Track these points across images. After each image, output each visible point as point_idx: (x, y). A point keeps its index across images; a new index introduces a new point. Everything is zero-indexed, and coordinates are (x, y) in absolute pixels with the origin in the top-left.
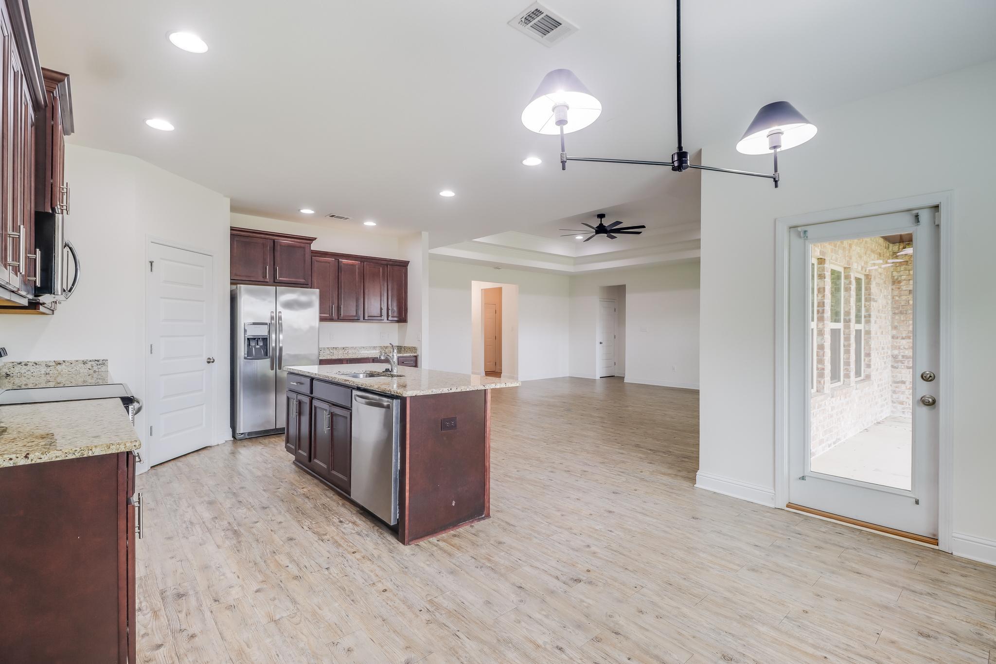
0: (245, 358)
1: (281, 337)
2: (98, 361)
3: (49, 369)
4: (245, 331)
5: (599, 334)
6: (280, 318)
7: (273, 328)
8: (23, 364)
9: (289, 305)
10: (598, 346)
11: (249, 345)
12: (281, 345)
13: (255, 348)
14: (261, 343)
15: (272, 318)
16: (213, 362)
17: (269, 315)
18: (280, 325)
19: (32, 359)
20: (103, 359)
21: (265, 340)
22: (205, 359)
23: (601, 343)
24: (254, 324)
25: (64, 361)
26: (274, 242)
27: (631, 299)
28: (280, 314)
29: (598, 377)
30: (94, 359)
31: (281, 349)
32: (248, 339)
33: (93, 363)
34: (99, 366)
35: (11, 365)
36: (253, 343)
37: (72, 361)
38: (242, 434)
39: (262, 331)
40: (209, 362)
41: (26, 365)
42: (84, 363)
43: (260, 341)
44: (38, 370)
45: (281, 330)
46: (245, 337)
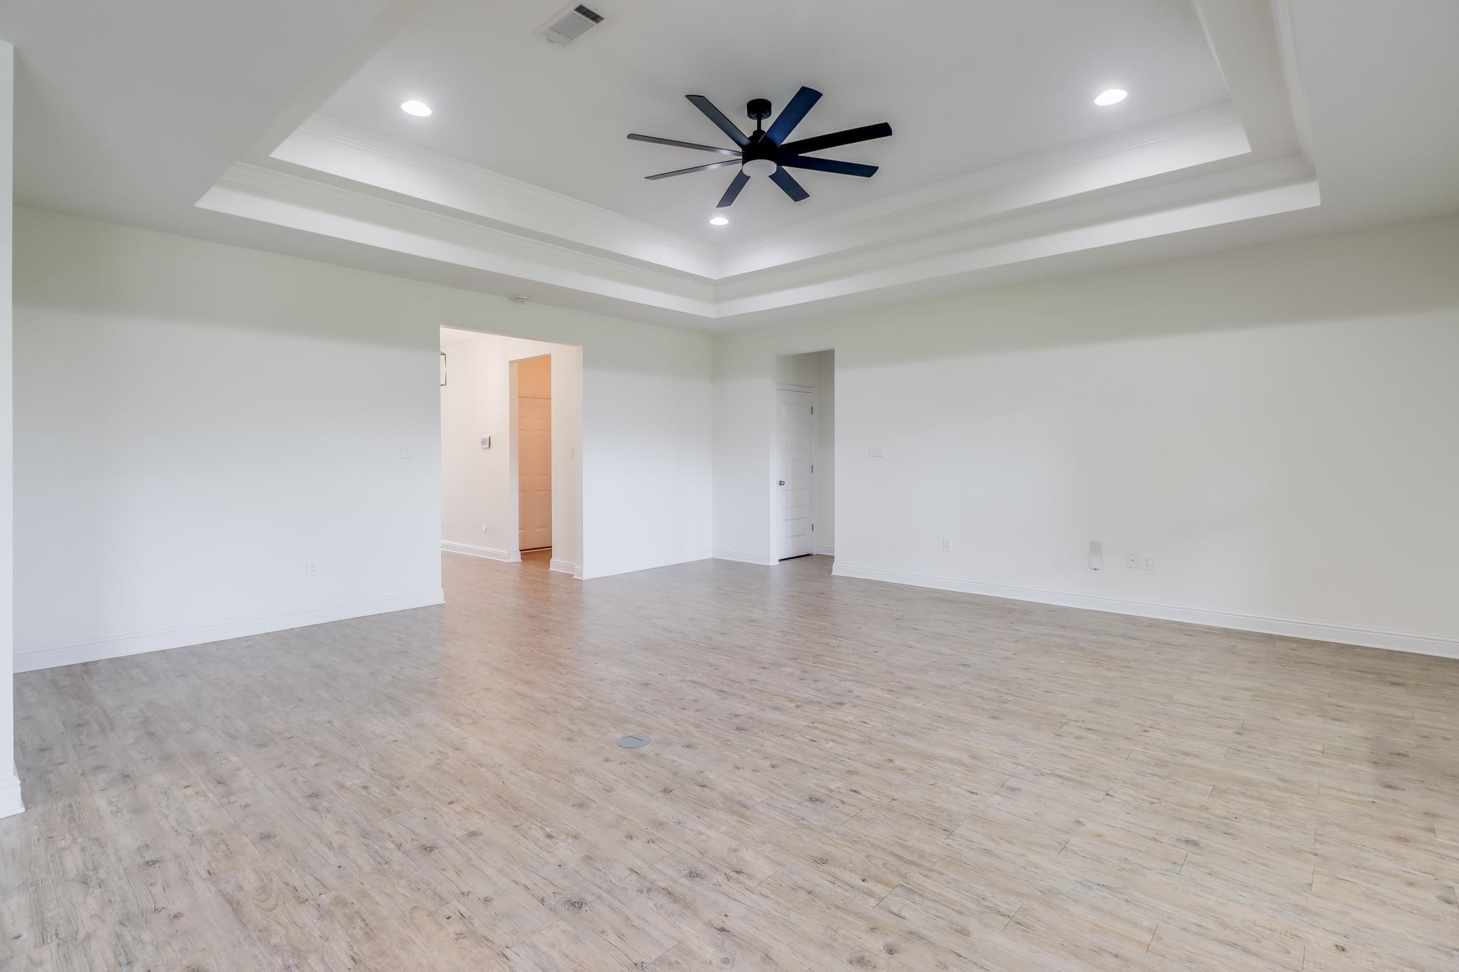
5: (776, 467)
10: (774, 488)
23: (781, 483)
27: (842, 377)
29: (774, 562)
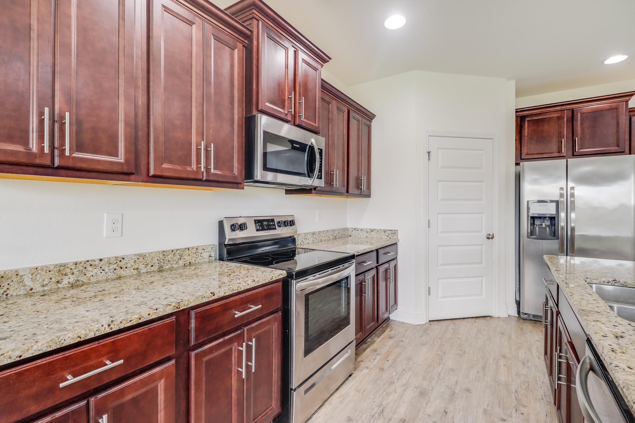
0: (528, 237)
1: (573, 215)
2: (392, 230)
3: (368, 234)
4: (528, 208)
6: (572, 195)
7: (562, 207)
8: (356, 229)
9: (584, 180)
11: (533, 224)
12: (573, 225)
13: (539, 228)
14: (548, 223)
15: (561, 195)
16: (492, 238)
17: (558, 192)
18: (573, 202)
19: (360, 227)
20: (395, 229)
21: (553, 219)
22: (484, 234)
24: (539, 202)
25: (374, 229)
26: (573, 111)
28: (572, 191)
30: (390, 229)
31: (573, 229)
32: (533, 218)
33: (389, 232)
34: (393, 235)
35: (351, 230)
36: (537, 222)
37: (378, 229)
38: (526, 314)
39: (550, 210)
40: (488, 238)
41: (358, 230)
42: (385, 231)
43: (547, 220)
44: (363, 234)
45: (573, 209)
46: (528, 216)
